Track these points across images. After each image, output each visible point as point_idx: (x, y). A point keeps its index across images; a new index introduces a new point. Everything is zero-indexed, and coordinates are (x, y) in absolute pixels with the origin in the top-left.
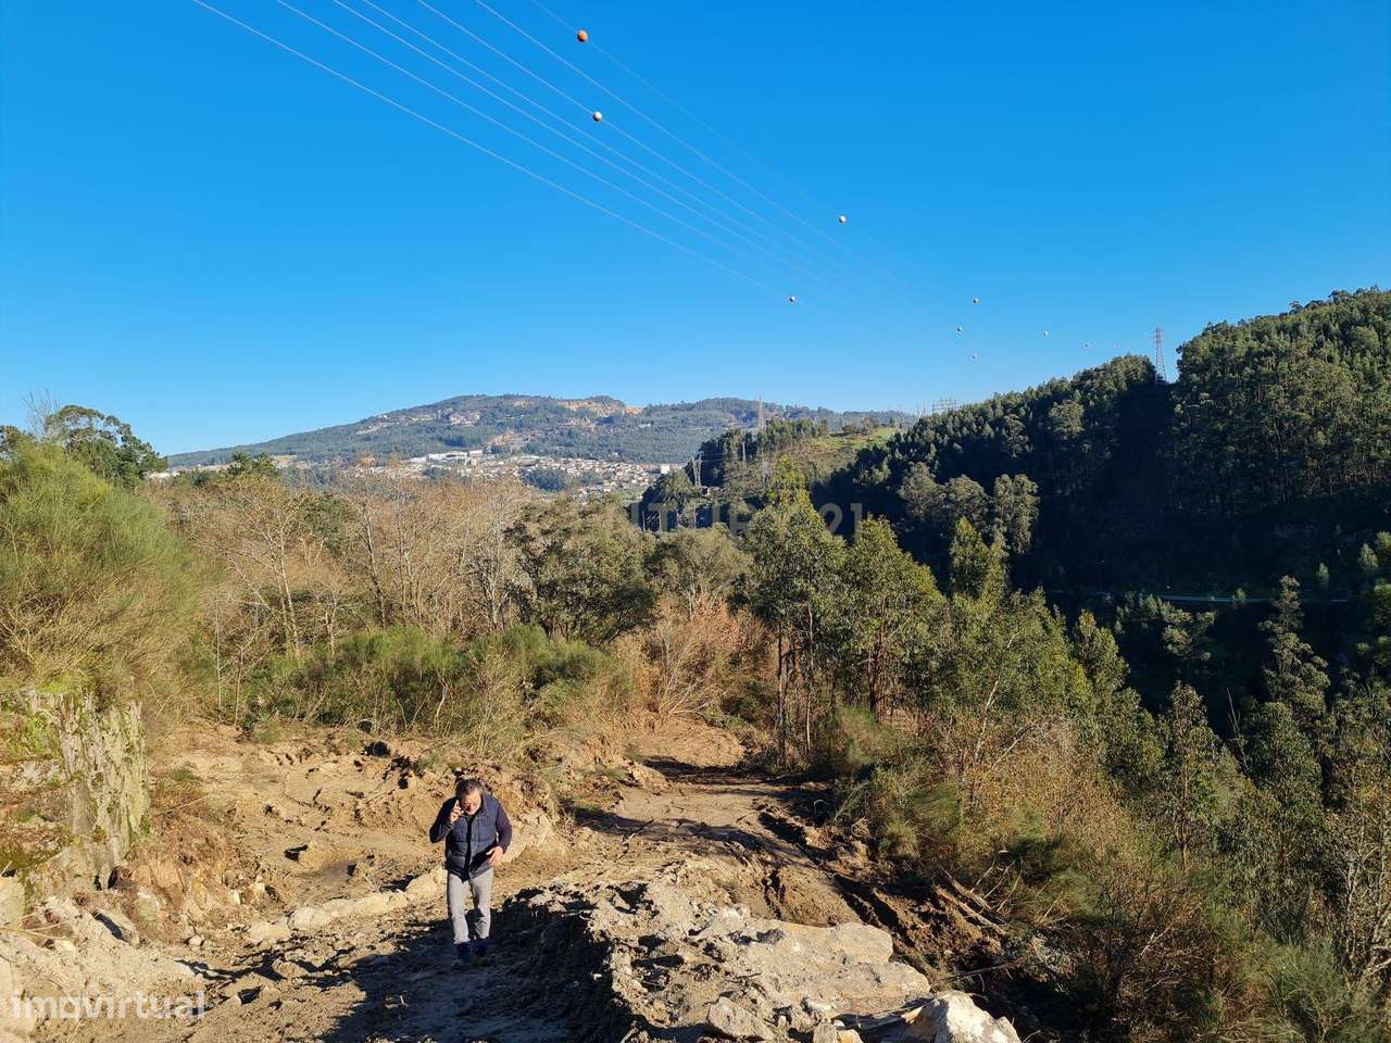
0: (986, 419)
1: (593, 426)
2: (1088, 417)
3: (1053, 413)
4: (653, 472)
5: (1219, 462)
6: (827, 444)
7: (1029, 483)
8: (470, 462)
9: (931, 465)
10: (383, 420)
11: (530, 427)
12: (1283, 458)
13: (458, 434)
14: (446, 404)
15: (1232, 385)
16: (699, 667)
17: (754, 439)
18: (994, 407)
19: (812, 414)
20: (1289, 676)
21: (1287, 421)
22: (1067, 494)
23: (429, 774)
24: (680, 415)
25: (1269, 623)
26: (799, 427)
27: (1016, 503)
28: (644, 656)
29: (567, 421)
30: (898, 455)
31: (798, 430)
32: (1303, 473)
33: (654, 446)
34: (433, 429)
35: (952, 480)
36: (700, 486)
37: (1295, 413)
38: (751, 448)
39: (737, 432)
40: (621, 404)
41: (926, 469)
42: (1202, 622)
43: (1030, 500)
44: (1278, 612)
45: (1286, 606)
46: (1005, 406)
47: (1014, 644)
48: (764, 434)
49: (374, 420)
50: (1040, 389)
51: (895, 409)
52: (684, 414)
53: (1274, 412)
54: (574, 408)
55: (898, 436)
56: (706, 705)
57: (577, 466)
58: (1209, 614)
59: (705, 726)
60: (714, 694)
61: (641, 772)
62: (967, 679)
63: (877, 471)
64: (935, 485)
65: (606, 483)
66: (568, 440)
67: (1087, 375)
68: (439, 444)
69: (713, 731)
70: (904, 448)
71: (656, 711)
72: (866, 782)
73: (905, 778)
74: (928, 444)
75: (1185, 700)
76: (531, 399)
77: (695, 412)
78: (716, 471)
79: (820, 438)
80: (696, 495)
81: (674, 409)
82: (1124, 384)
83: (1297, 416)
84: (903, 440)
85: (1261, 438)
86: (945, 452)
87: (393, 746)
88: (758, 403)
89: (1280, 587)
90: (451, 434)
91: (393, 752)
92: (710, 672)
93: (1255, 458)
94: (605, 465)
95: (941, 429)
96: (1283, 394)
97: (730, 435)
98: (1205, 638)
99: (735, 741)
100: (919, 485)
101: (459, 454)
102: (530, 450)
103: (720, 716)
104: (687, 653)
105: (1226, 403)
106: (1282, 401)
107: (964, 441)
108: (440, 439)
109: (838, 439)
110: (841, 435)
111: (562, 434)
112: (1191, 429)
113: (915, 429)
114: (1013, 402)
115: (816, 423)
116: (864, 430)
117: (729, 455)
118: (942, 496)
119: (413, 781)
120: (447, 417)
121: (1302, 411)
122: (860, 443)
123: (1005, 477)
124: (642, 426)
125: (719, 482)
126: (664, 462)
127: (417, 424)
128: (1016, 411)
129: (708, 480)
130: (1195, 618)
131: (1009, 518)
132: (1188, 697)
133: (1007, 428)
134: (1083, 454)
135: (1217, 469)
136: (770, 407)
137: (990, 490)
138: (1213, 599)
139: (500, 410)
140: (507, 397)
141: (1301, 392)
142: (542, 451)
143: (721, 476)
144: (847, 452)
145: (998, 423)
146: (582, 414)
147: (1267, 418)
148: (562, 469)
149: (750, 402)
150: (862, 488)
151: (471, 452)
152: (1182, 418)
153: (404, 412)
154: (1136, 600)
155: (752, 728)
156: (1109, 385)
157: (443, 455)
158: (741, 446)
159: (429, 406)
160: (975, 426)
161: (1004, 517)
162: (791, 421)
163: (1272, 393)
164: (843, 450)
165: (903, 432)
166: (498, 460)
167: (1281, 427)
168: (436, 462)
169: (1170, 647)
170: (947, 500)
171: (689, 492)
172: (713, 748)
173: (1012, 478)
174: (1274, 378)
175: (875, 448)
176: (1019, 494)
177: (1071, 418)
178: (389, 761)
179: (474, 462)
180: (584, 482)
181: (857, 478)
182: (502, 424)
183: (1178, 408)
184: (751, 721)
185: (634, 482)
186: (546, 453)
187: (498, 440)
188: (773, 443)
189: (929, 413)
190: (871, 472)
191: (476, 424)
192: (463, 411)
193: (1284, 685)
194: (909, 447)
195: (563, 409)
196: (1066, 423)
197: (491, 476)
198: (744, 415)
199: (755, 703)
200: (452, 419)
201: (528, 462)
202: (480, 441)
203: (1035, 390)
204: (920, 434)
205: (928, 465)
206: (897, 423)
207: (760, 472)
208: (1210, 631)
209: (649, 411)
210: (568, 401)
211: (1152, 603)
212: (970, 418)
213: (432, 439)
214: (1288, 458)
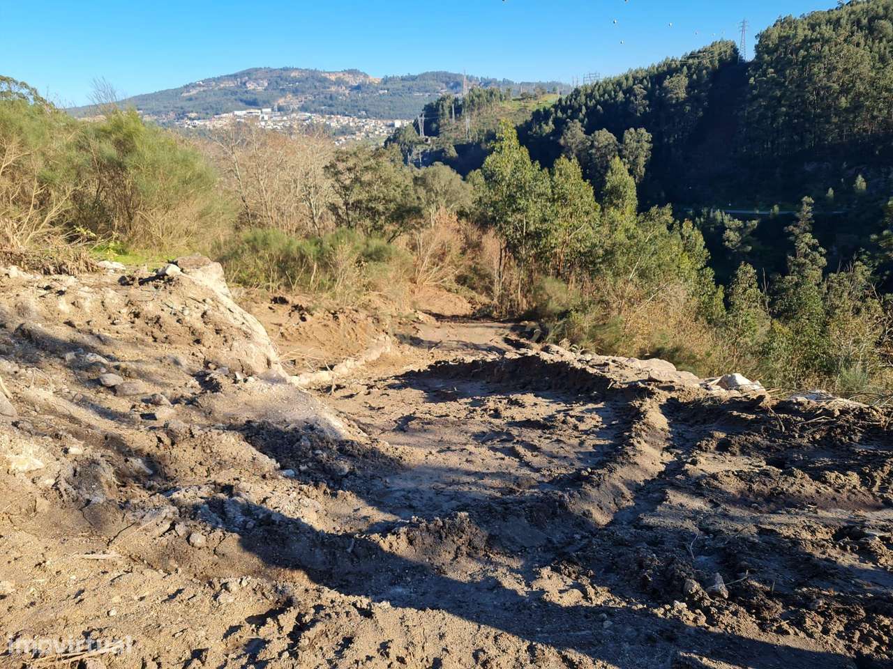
0: (621, 87)
1: (347, 92)
2: (690, 87)
3: (666, 83)
4: (390, 126)
5: (774, 119)
6: (511, 106)
7: (647, 134)
8: (263, 118)
9: (582, 121)
10: (200, 86)
11: (303, 92)
12: (816, 116)
13: (254, 97)
14: (243, 74)
15: (790, 62)
16: (440, 256)
17: (460, 103)
18: (627, 79)
19: (498, 84)
20: (802, 260)
21: (823, 89)
22: (671, 142)
23: (316, 314)
24: (408, 84)
25: (791, 227)
26: (491, 94)
27: (637, 149)
28: (408, 249)
29: (329, 88)
30: (559, 114)
31: (491, 96)
32: (827, 126)
33: (389, 106)
34: (235, 93)
35: (597, 132)
36: (423, 136)
37: (829, 84)
38: (458, 109)
39: (449, 97)
40: (366, 76)
41: (579, 124)
42: (749, 227)
43: (647, 146)
44: (798, 220)
45: (804, 216)
46: (635, 78)
47: (650, 240)
48: (467, 98)
49: (193, 86)
50: (659, 66)
51: (556, 80)
52: (411, 82)
53: (816, 83)
54: (333, 78)
55: (560, 100)
56: (445, 279)
57: (337, 121)
58: (755, 222)
59: (445, 291)
60: (451, 273)
61: (422, 316)
62: (621, 260)
63: (544, 126)
64: (584, 136)
65: (358, 133)
66: (330, 102)
67: (692, 56)
68: (241, 104)
69: (451, 295)
70: (564, 110)
71: (415, 283)
72: (565, 320)
73: (588, 317)
74: (580, 106)
75: (745, 273)
76: (302, 71)
77: (418, 81)
78: (434, 125)
79: (506, 102)
80: (421, 143)
81: (403, 79)
82: (717, 62)
83: (830, 86)
84: (564, 103)
85: (804, 102)
86: (591, 112)
87: (288, 298)
88: (461, 75)
89: (801, 204)
90: (248, 97)
91: (290, 302)
92: (448, 259)
93: (798, 116)
94: (356, 119)
95: (590, 96)
96: (822, 70)
97: (443, 99)
98: (751, 237)
99: (465, 301)
100: (573, 136)
101: (256, 112)
102: (304, 109)
103: (455, 286)
104: (433, 247)
105: (785, 77)
106: (821, 75)
107: (604, 104)
108: (241, 101)
109: (518, 102)
110: (519, 100)
111: (325, 98)
112: (759, 96)
113: (572, 95)
114: (640, 76)
115: (503, 90)
116: (536, 96)
117: (443, 114)
118: (589, 143)
119: (308, 317)
120: (245, 84)
121: (834, 82)
122: (533, 106)
123: (632, 130)
124: (381, 92)
125: (436, 133)
126: (397, 119)
127: (224, 89)
128: (641, 82)
129: (429, 132)
130: (745, 225)
131: (631, 159)
132: (747, 272)
133: (635, 95)
134: (684, 114)
135: (772, 124)
136: (470, 79)
137: (620, 139)
138: (757, 212)
139: (281, 79)
140: (285, 69)
141: (835, 68)
142: (313, 110)
143: (437, 129)
144: (524, 112)
145: (629, 91)
146: (339, 82)
147: (810, 88)
148: (328, 123)
149: (456, 75)
150: (534, 138)
151: (264, 110)
152: (754, 87)
153: (214, 79)
154: (709, 213)
155: (474, 293)
156: (706, 62)
157: (244, 112)
158: (451, 107)
159: (231, 76)
160: (613, 93)
161: (628, 158)
162: (486, 89)
163: (816, 70)
164: (523, 110)
165: (564, 97)
166: (282, 116)
167: (818, 94)
168: (240, 117)
169: (727, 242)
170: (592, 146)
171: (416, 141)
172: (452, 305)
173: (636, 130)
174: (818, 58)
175: (544, 109)
176: (640, 140)
177: (678, 87)
178: (289, 307)
179: (266, 118)
180: (343, 132)
181: (531, 131)
182: (283, 89)
183: (752, 80)
184: (473, 289)
185: (377, 133)
186: (315, 111)
187: (281, 102)
188: (473, 104)
189: (581, 84)
190: (541, 127)
191: (265, 90)
192: (256, 79)
193: (799, 265)
194: (568, 109)
195: (325, 79)
196: (676, 91)
197: (279, 128)
198: (452, 84)
199: (476, 278)
200: (248, 85)
201: (303, 117)
202: (268, 102)
203: (656, 66)
204: (575, 99)
205: (580, 121)
206: (558, 91)
207: (464, 127)
208: (753, 233)
209: (386, 81)
210: (329, 73)
211: (718, 215)
212: (610, 87)
213: (236, 100)
214: (820, 116)
